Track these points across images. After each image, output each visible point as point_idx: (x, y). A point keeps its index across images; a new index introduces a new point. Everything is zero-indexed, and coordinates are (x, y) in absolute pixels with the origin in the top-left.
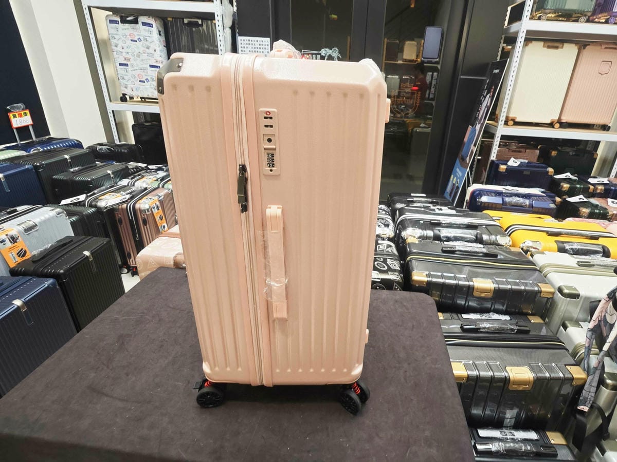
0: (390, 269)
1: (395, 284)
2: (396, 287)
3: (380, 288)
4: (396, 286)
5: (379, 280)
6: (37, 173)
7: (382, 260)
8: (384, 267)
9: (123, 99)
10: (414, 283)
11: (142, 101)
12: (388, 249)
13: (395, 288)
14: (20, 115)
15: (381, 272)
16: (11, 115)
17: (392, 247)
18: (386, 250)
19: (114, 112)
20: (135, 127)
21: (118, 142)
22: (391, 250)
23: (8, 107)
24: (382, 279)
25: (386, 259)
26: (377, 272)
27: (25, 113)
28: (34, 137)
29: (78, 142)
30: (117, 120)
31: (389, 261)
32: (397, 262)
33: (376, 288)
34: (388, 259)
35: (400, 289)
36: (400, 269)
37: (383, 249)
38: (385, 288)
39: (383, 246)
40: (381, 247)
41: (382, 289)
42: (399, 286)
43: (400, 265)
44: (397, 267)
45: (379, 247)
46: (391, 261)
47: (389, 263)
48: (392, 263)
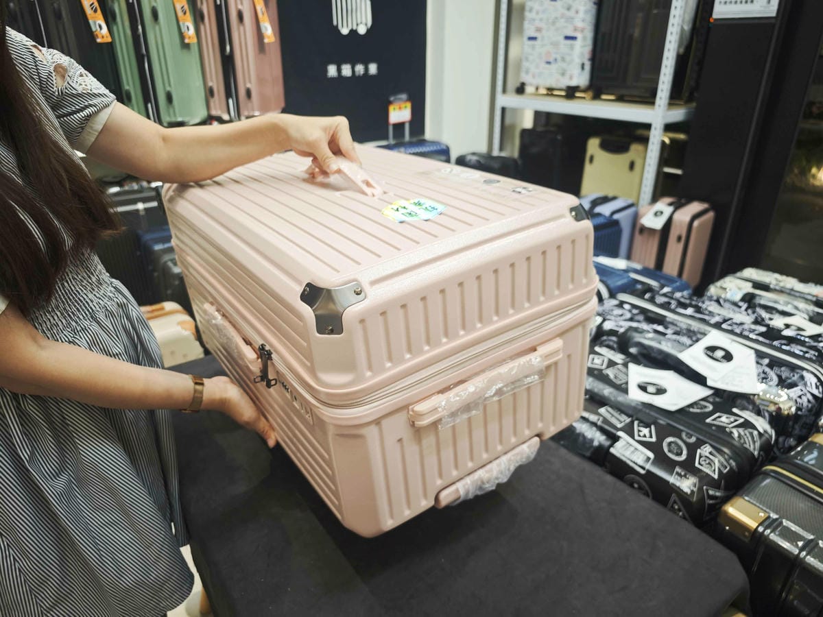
0: (688, 466)
1: (674, 497)
2: (676, 507)
3: (640, 488)
4: (675, 502)
5: (642, 472)
7: (693, 440)
9: (521, 90)
11: (547, 95)
12: (735, 430)
13: (672, 507)
14: (400, 108)
15: (662, 460)
16: (391, 108)
17: (755, 433)
18: (727, 429)
19: (503, 110)
20: (524, 132)
21: (496, 153)
22: (742, 433)
23: (392, 99)
24: (649, 472)
25: (706, 443)
26: (651, 455)
27: (406, 107)
28: (407, 137)
29: (445, 148)
30: (508, 121)
31: (706, 450)
32: (728, 462)
33: (631, 485)
34: (707, 445)
35: (683, 514)
36: (716, 477)
37: (725, 425)
38: (650, 494)
39: (732, 419)
40: (724, 419)
41: (644, 494)
42: (682, 508)
43: (725, 471)
44: (715, 470)
45: (720, 417)
46: (710, 453)
47: (700, 454)
48: (711, 457)
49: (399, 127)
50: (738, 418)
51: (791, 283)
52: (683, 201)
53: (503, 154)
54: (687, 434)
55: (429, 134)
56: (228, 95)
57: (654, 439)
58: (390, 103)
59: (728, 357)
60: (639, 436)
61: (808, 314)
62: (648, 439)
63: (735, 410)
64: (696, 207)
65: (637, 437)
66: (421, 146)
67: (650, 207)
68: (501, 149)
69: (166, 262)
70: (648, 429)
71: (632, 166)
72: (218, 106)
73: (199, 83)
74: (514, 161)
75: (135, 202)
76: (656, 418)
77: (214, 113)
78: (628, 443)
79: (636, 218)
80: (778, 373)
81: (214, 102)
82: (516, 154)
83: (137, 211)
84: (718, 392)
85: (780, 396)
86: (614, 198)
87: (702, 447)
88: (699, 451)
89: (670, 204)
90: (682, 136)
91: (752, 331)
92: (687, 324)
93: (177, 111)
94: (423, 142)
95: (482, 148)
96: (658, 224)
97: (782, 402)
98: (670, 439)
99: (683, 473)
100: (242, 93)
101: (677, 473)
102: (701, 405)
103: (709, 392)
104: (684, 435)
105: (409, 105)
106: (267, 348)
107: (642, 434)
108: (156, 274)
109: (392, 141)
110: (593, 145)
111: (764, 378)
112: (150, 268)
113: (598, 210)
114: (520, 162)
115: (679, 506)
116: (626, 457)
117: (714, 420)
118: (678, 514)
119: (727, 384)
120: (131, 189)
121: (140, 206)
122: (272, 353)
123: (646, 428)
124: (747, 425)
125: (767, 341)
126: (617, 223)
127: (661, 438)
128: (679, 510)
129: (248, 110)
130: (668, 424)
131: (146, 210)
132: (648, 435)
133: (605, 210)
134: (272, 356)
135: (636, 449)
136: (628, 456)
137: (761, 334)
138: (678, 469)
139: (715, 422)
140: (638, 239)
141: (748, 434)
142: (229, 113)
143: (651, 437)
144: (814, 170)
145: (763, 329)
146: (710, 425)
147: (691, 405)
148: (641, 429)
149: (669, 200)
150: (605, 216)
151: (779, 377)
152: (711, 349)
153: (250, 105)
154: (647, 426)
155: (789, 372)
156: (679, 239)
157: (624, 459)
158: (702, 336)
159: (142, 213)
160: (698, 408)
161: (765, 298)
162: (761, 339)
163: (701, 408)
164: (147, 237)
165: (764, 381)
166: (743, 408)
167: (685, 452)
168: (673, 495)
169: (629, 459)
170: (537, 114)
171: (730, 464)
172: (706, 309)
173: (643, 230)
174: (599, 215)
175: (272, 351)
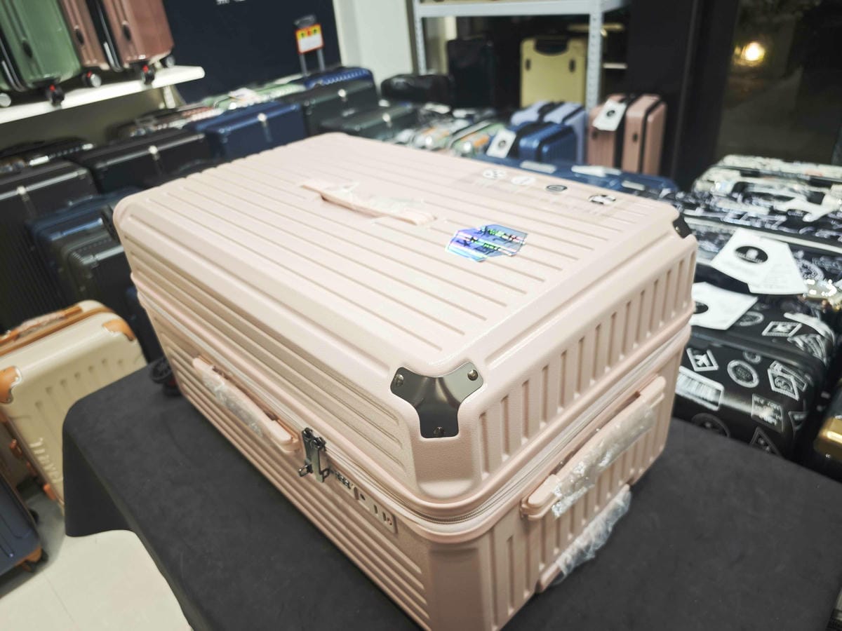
0: (764, 391)
1: (758, 431)
2: (762, 442)
4: (760, 437)
5: (715, 408)
6: (305, 117)
7: (758, 359)
8: (750, 379)
10: (818, 448)
12: (797, 339)
13: (757, 442)
14: (309, 34)
15: (732, 389)
16: (299, 34)
17: (818, 337)
18: (789, 340)
19: (424, 20)
20: (450, 44)
21: (423, 72)
22: (806, 341)
23: (297, 23)
24: (723, 407)
25: (773, 360)
26: (720, 387)
27: (315, 31)
28: (322, 67)
29: (367, 73)
30: (430, 34)
31: (776, 369)
32: (803, 377)
33: (702, 425)
34: (774, 363)
35: (771, 448)
36: (797, 397)
37: (784, 335)
38: (727, 431)
39: (789, 326)
40: (781, 328)
41: (720, 433)
42: (769, 441)
43: (804, 389)
44: (793, 390)
45: (775, 326)
46: (782, 371)
47: (772, 374)
48: (785, 376)
49: (311, 54)
50: (794, 324)
51: (776, 165)
52: (632, 96)
53: (432, 72)
54: (749, 353)
55: (346, 61)
56: (102, 39)
57: (715, 367)
58: (296, 28)
59: (762, 256)
60: (698, 366)
61: (805, 195)
62: (708, 368)
63: (787, 315)
64: (646, 101)
65: (696, 369)
66: (341, 74)
67: (599, 108)
68: (428, 66)
69: (69, 254)
70: (705, 356)
71: (572, 66)
72: (92, 55)
73: (61, 28)
74: (445, 78)
75: (13, 187)
76: (710, 341)
77: (88, 63)
78: (689, 378)
79: (587, 122)
80: (819, 264)
81: (86, 48)
82: (444, 70)
83: (19, 197)
84: (762, 298)
85: (827, 291)
86: (561, 104)
87: (771, 366)
88: (769, 372)
89: (621, 101)
90: (617, 27)
91: (773, 222)
92: (706, 226)
93: (41, 66)
94: (341, 70)
95: (407, 69)
96: (611, 124)
97: (832, 297)
98: (733, 364)
99: (762, 402)
100: (118, 33)
101: (756, 403)
102: (748, 316)
103: (753, 300)
104: (746, 356)
105: (318, 28)
106: (316, 434)
107: (700, 363)
108: (61, 270)
109: (307, 74)
110: (528, 48)
111: (808, 273)
112: (52, 263)
113: (548, 118)
114: (451, 79)
115: (765, 440)
116: (693, 395)
117: (770, 331)
118: (764, 450)
119: (771, 287)
120: (5, 172)
121: (21, 190)
122: (325, 443)
123: (703, 354)
124: (806, 330)
125: (792, 231)
126: (570, 130)
127: (723, 364)
128: (766, 445)
129: (131, 55)
130: (725, 346)
131: (29, 193)
132: (707, 363)
133: (555, 117)
134: (326, 445)
135: (701, 383)
136: (695, 393)
137: (783, 224)
138: (755, 398)
139: (773, 334)
140: (592, 144)
141: (812, 342)
142: (107, 61)
143: (711, 365)
144: (737, 51)
145: (783, 219)
146: (769, 338)
147: (740, 320)
148: (698, 357)
149: (618, 97)
150: (556, 124)
151: (823, 269)
152: (743, 250)
153: (131, 47)
154: (703, 352)
155: (830, 262)
156: (635, 137)
157: (690, 397)
158: (727, 238)
159: (26, 199)
160: (747, 321)
161: (758, 184)
162: (785, 229)
163: (751, 320)
164: (40, 227)
165: (809, 276)
166: (794, 312)
167: (755, 376)
168: (757, 429)
169: (696, 396)
170: (460, 21)
171: (806, 380)
172: (715, 206)
173: (597, 133)
174: (550, 124)
175: (325, 439)
